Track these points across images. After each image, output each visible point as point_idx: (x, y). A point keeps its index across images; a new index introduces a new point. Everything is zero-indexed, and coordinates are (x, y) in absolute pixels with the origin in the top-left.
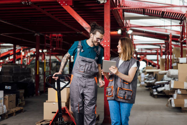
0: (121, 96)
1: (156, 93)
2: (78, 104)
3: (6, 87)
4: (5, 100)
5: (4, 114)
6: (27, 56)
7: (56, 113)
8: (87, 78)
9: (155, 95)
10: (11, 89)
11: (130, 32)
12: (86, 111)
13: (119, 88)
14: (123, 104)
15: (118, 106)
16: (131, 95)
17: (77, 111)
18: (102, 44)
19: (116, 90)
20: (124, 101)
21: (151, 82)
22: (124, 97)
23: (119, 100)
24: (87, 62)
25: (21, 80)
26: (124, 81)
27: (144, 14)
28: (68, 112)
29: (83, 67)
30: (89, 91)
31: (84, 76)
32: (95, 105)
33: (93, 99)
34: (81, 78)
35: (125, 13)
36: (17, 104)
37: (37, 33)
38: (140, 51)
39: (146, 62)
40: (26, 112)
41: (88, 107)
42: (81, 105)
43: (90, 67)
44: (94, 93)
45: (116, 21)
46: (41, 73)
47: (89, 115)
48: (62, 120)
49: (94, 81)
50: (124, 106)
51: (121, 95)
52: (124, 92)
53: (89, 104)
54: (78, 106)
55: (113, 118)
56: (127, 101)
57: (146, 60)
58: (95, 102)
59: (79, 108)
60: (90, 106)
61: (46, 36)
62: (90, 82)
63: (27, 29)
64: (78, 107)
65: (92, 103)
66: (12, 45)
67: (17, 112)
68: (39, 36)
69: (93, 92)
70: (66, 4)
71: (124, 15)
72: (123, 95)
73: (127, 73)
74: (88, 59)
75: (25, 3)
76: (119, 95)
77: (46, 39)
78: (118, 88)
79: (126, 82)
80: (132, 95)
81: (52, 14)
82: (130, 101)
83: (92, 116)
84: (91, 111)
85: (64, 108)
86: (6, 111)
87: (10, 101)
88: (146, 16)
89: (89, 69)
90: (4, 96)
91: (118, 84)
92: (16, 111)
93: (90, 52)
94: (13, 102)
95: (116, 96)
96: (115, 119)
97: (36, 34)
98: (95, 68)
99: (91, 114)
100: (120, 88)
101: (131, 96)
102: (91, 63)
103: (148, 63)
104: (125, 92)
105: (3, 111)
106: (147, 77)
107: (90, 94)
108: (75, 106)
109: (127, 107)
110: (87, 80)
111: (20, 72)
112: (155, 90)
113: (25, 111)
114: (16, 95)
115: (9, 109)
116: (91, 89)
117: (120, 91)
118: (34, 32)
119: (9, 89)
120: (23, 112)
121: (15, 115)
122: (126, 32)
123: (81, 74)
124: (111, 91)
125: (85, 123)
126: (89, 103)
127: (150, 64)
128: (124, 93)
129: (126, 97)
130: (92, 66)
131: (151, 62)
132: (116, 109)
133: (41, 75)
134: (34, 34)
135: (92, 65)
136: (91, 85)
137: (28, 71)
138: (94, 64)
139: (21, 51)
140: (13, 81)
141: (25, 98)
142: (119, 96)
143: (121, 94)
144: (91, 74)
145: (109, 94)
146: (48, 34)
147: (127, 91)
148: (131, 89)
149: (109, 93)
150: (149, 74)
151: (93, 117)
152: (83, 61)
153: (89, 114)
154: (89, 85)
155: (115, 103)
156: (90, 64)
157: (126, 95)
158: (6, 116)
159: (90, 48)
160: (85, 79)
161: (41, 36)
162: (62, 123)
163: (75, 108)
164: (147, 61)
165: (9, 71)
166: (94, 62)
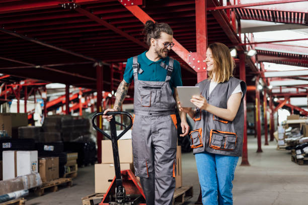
0: (218, 145)
1: (301, 157)
2: (145, 163)
3: (46, 148)
4: (40, 165)
5: (38, 188)
6: (89, 105)
7: (113, 181)
8: (157, 116)
9: (300, 159)
10: (54, 150)
11: (251, 53)
12: (157, 172)
13: (211, 130)
14: (221, 158)
15: (212, 162)
16: (234, 141)
17: (145, 174)
18: (194, 67)
19: (208, 134)
20: (222, 153)
21: (294, 139)
22: (222, 145)
23: (214, 152)
24: (152, 88)
25: (74, 139)
26: (220, 119)
27: (274, 21)
28: (132, 178)
29: (147, 98)
30: (162, 138)
31: (151, 114)
32: (172, 162)
33: (168, 151)
34: (147, 117)
35: (242, 21)
36: (61, 174)
37: (98, 63)
38: (278, 91)
39: (290, 110)
40: (75, 187)
41: (159, 164)
42: (150, 165)
43: (158, 95)
44: (171, 141)
45: (224, 33)
46: (107, 128)
47: (162, 179)
48: (122, 191)
49: (170, 122)
50: (223, 163)
51: (217, 143)
52: (221, 136)
53: (161, 160)
54: (146, 165)
55: (204, 184)
56: (228, 153)
57: (289, 106)
58: (172, 156)
59: (148, 169)
60: (163, 163)
61: (114, 66)
62: (163, 122)
63: (82, 56)
64: (145, 168)
65: (165, 159)
66: (64, 86)
67: (61, 187)
68: (102, 67)
69: (169, 139)
70: (132, 4)
71: (239, 25)
72: (219, 143)
73: (224, 105)
74: (153, 84)
75: (66, 5)
76: (212, 142)
77: (113, 71)
78: (211, 132)
79: (224, 120)
80: (237, 141)
81: (116, 25)
82: (232, 153)
83: (168, 180)
84: (166, 171)
85: (126, 172)
86: (41, 183)
87: (49, 169)
88: (278, 24)
89: (157, 99)
90: (39, 160)
91: (210, 125)
92: (58, 183)
93: (154, 71)
94: (54, 170)
95: (207, 145)
96: (207, 185)
97: (96, 64)
98: (168, 97)
99: (165, 177)
100: (214, 131)
101: (234, 143)
102: (160, 88)
103: (293, 111)
104: (224, 138)
105: (35, 183)
106: (290, 133)
107: (164, 143)
108: (140, 166)
109: (227, 163)
110: (157, 120)
111: (73, 126)
112: (299, 152)
113: (74, 185)
114: (59, 159)
115: (47, 181)
116: (164, 134)
117: (214, 135)
118: (92, 59)
119: (51, 151)
120: (71, 186)
121: (57, 191)
122: (245, 53)
123: (146, 111)
124: (199, 137)
125: (156, 192)
126: (161, 158)
127: (297, 112)
128: (221, 138)
129: (225, 145)
130: (162, 93)
131: (298, 110)
132: (209, 167)
133: (106, 130)
134: (93, 64)
135: (161, 91)
136: (164, 128)
137: (85, 125)
138: (165, 90)
139: (80, 97)
140: (62, 140)
141: (79, 167)
142: (215, 145)
143: (216, 141)
144: (162, 108)
145: (196, 143)
146: (116, 63)
147: (226, 136)
148: (233, 132)
149: (194, 141)
150: (293, 128)
151: (169, 183)
152: (145, 88)
153: (162, 177)
154: (161, 127)
155: (206, 158)
156: (158, 91)
157: (226, 143)
158: (41, 191)
159: (154, 63)
160: (153, 118)
161: (104, 66)
162: (122, 195)
163: (141, 169)
164: (292, 108)
165: (55, 124)
166: (164, 87)
